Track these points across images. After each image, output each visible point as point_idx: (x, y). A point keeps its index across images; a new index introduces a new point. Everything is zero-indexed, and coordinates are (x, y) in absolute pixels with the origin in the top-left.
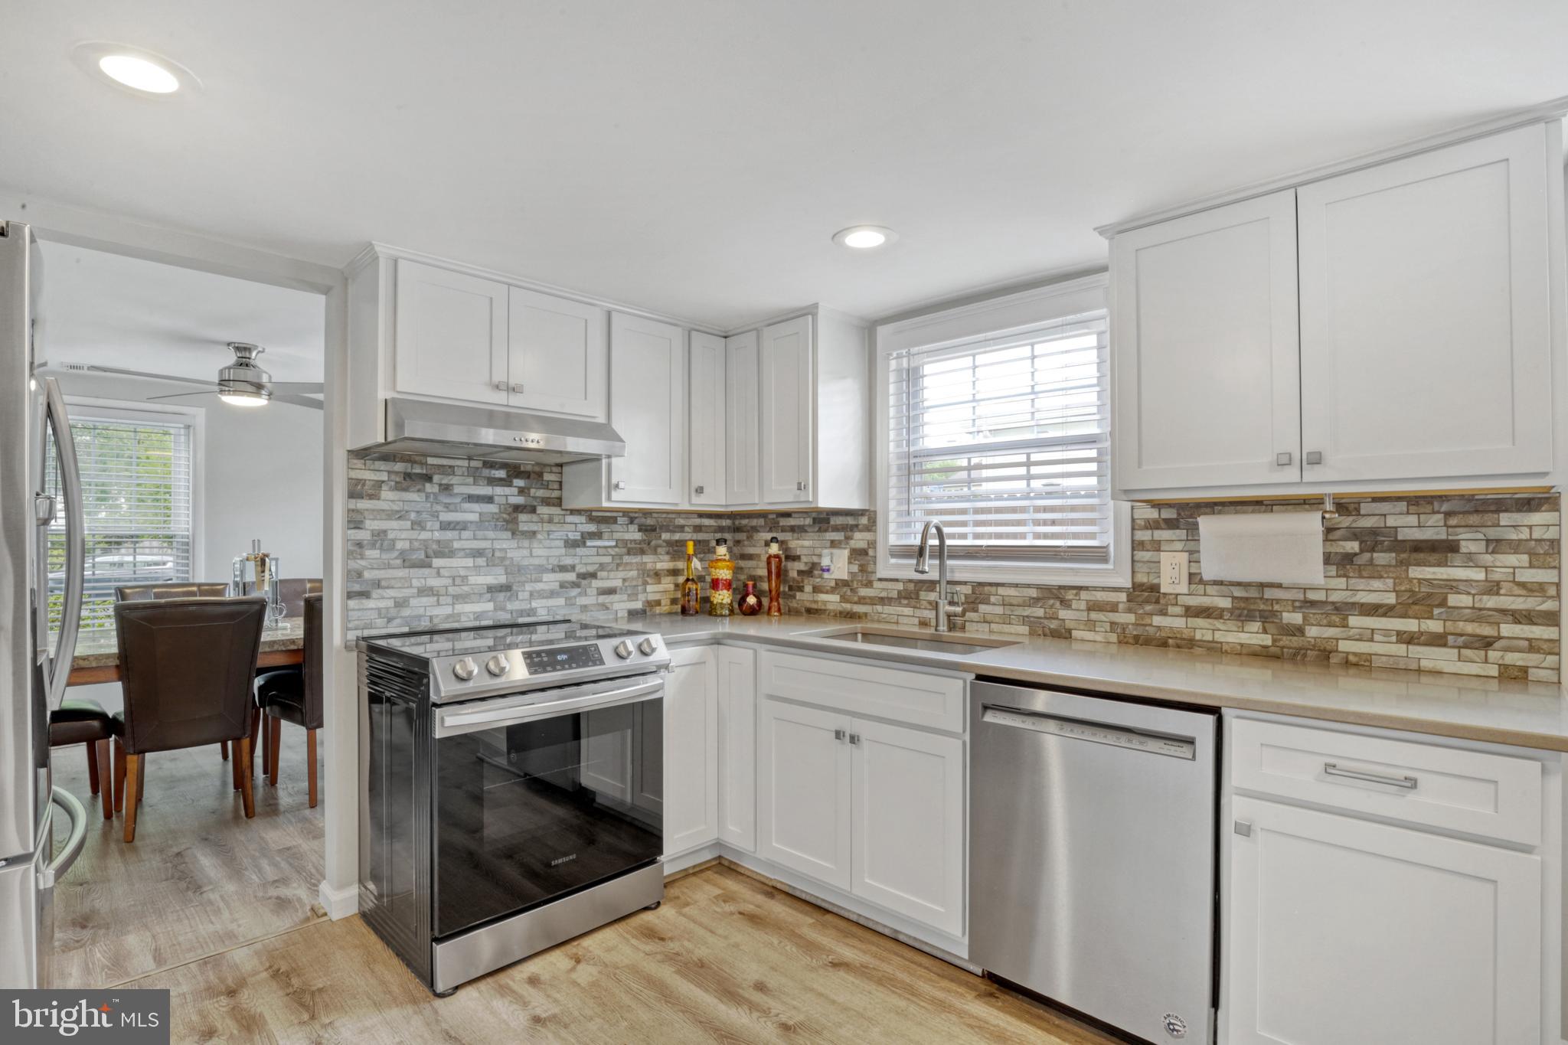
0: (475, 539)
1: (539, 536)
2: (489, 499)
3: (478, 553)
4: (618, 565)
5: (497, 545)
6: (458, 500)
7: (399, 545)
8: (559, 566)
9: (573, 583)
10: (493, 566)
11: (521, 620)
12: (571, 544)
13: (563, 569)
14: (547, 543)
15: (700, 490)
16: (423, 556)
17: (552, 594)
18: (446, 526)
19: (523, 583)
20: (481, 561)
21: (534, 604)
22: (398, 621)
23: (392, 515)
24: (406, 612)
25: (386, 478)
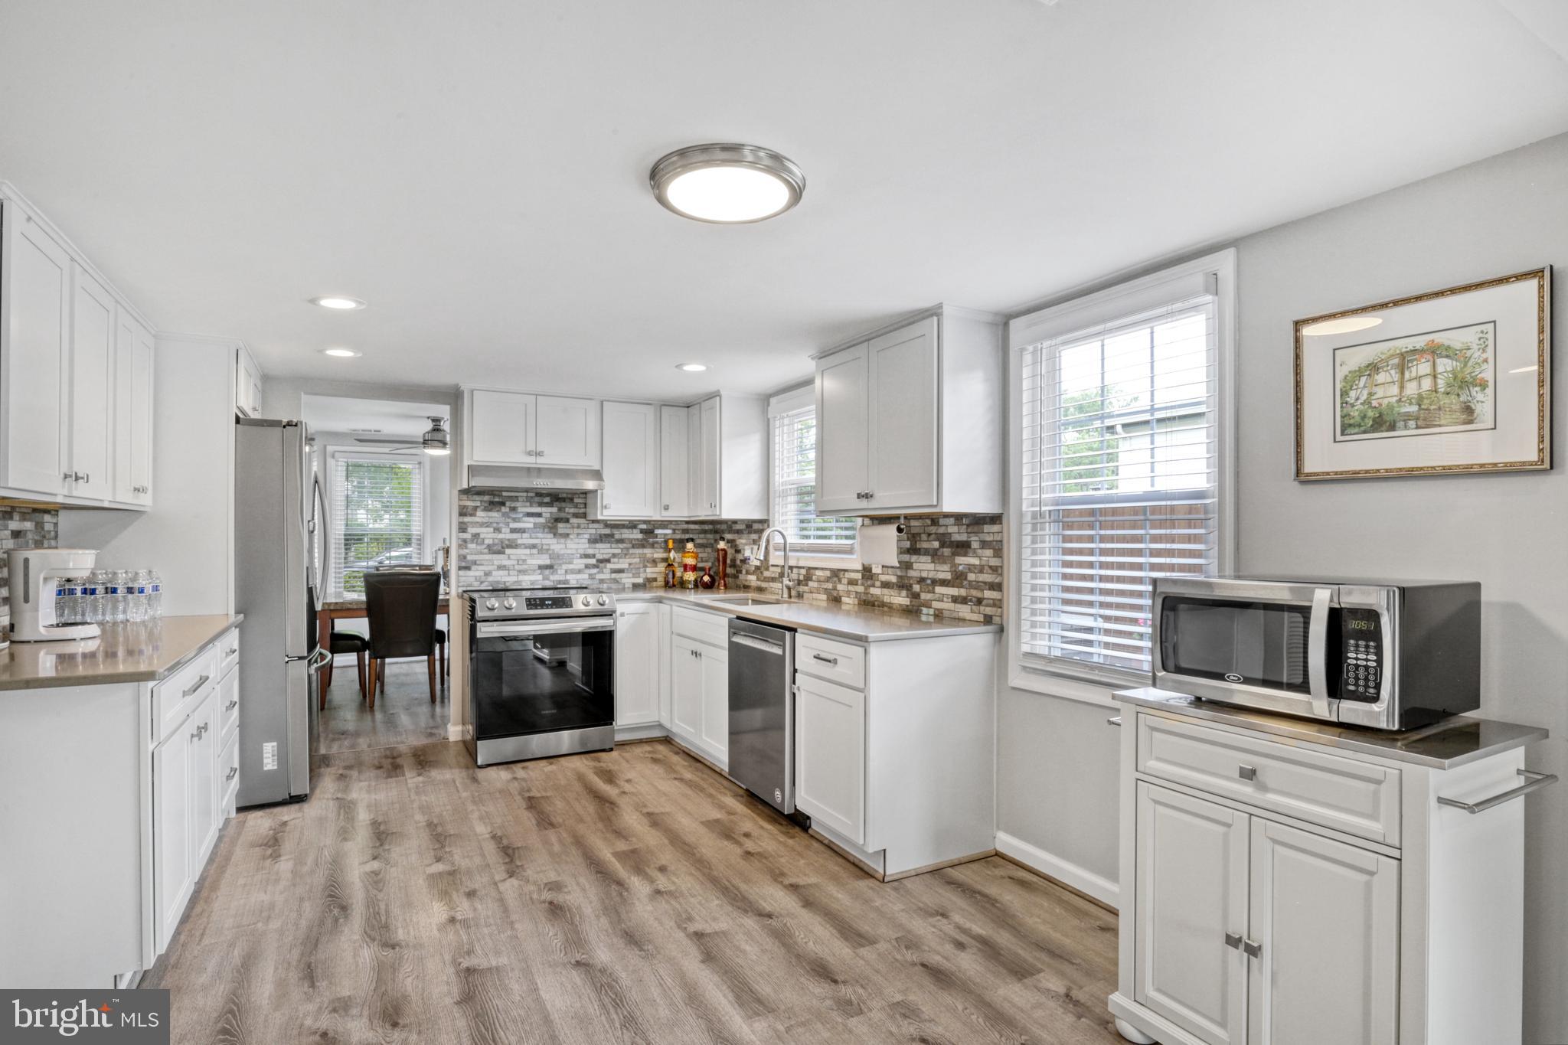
0: (531, 538)
1: (571, 536)
2: (539, 515)
3: (534, 546)
4: (626, 554)
5: (545, 541)
6: (521, 515)
7: (487, 542)
8: (584, 555)
9: (594, 565)
10: (542, 554)
11: (559, 586)
12: (593, 541)
13: (587, 556)
14: (577, 540)
15: (666, 508)
16: (500, 548)
17: (579, 572)
18: (513, 531)
19: (560, 565)
20: (535, 551)
21: (568, 577)
22: (486, 583)
23: (482, 525)
24: (490, 579)
25: (479, 505)
